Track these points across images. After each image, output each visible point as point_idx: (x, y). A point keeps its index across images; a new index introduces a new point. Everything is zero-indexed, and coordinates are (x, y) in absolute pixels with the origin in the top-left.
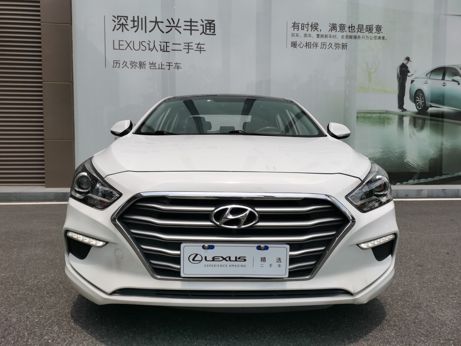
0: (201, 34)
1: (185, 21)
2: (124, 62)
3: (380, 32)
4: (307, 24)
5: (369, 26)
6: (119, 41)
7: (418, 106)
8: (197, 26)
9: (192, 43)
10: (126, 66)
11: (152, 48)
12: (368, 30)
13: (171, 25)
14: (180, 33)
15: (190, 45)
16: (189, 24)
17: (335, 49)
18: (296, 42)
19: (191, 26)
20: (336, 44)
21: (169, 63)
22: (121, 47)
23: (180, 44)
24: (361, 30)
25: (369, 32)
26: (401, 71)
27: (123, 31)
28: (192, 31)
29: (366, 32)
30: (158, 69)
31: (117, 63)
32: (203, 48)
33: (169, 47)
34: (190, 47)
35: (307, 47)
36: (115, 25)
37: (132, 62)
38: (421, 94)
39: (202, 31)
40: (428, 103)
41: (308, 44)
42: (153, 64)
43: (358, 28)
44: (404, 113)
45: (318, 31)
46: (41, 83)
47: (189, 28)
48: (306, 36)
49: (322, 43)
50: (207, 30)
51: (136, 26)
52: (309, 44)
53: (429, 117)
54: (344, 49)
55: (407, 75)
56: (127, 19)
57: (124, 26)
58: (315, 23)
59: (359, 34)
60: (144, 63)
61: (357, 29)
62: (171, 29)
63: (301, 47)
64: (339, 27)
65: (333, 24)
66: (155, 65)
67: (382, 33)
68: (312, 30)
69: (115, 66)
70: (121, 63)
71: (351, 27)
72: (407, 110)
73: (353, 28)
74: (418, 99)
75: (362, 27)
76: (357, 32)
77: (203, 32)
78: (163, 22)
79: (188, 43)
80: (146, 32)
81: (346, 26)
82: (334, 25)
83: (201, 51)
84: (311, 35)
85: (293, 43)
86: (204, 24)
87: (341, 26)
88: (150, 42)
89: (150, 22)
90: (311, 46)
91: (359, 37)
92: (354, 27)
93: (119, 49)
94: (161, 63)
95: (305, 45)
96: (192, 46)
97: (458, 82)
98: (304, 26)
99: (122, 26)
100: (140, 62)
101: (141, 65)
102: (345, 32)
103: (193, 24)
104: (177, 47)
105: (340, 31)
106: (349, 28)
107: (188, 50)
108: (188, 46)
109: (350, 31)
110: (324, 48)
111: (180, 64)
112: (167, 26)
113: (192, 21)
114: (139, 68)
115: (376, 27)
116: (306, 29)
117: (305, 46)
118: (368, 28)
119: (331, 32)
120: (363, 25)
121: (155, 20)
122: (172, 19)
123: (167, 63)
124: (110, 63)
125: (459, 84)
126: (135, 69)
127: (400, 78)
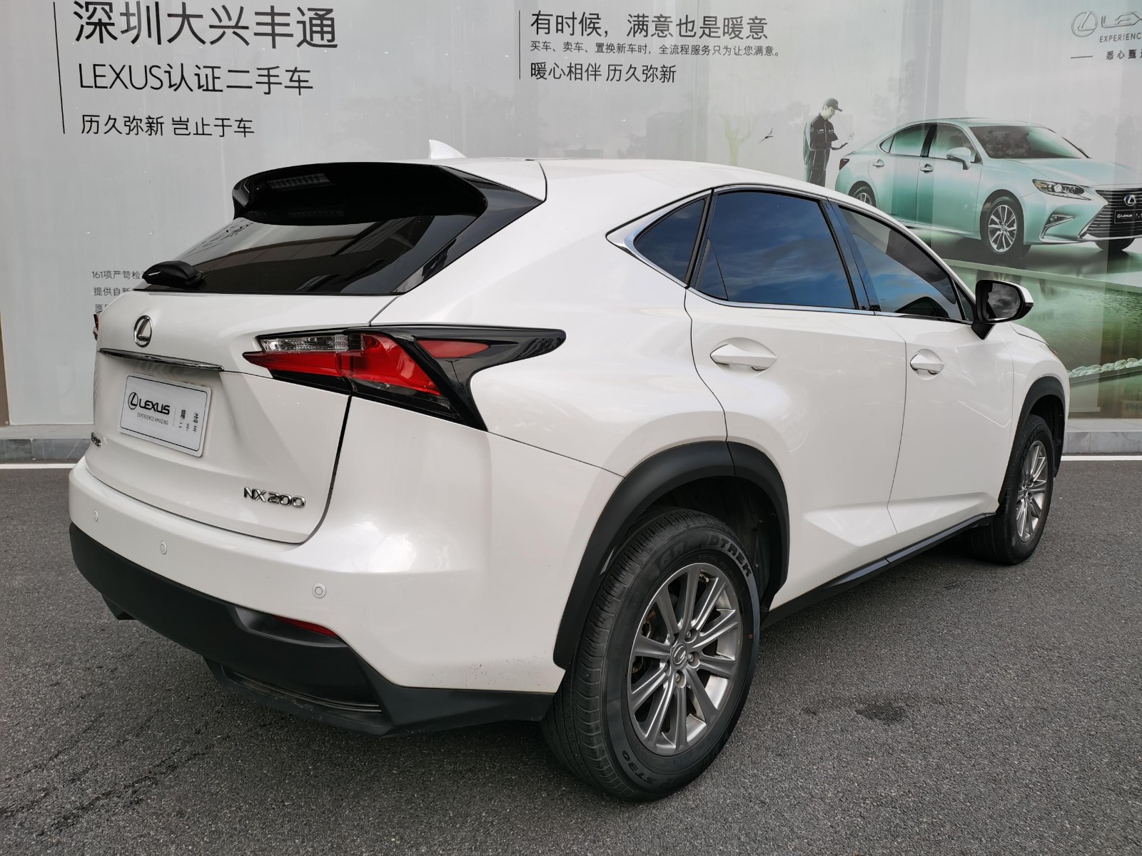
0: (299, 45)
1: (257, 14)
2: (110, 118)
3: (760, 34)
4: (572, 16)
5: (732, 19)
6: (95, 65)
8: (288, 25)
9: (278, 67)
10: (114, 128)
11: (178, 84)
12: (730, 30)
13: (222, 24)
14: (247, 43)
15: (272, 72)
16: (268, 19)
17: (645, 81)
18: (543, 65)
19: (273, 24)
20: (645, 68)
21: (223, 119)
22: (100, 82)
24: (712, 30)
25: (733, 35)
26: (814, 135)
27: (102, 41)
28: (277, 38)
29: (724, 35)
30: (194, 134)
31: (91, 121)
32: (307, 81)
33: (219, 78)
34: (272, 80)
35: (573, 76)
36: (82, 26)
37: (129, 118)
38: (866, 194)
39: (302, 38)
41: (573, 69)
42: (180, 123)
43: (703, 26)
45: (600, 35)
47: (268, 29)
48: (568, 48)
49: (609, 66)
50: (314, 35)
51: (135, 28)
52: (576, 69)
54: (666, 80)
55: (830, 145)
56: (111, 11)
57: (103, 28)
58: (590, 14)
59: (706, 41)
60: (159, 120)
61: (701, 28)
62: (224, 33)
63: (557, 76)
64: (655, 23)
65: (638, 16)
66: (187, 125)
67: (766, 37)
68: (584, 32)
69: (87, 130)
70: (103, 120)
71: (685, 23)
73: (690, 26)
75: (714, 23)
76: (700, 37)
77: (305, 40)
78: (201, 16)
79: (268, 69)
80: (159, 42)
81: (672, 22)
82: (641, 19)
83: (302, 90)
84: (580, 45)
85: (537, 67)
86: (306, 19)
87: (660, 21)
88: (171, 67)
89: (170, 15)
90: (581, 74)
91: (706, 49)
92: (693, 22)
93: (96, 87)
94: (202, 119)
95: (567, 71)
96: (278, 76)
97: (963, 162)
98: (562, 23)
99: (98, 28)
100: (150, 118)
101: (153, 125)
102: (669, 35)
103: (278, 19)
104: (239, 79)
105: (656, 35)
106: (680, 25)
107: (267, 85)
108: (268, 77)
109: (683, 33)
110: (615, 79)
111: (250, 123)
112: (211, 27)
113: (275, 11)
114: (146, 132)
115: (751, 21)
116: (567, 30)
117: (566, 74)
118: (730, 26)
119: (634, 36)
120: (716, 17)
121: (181, 13)
122: (224, 7)
123: (216, 119)
124: (75, 123)
125: (965, 167)
126: (137, 134)
127: (812, 153)
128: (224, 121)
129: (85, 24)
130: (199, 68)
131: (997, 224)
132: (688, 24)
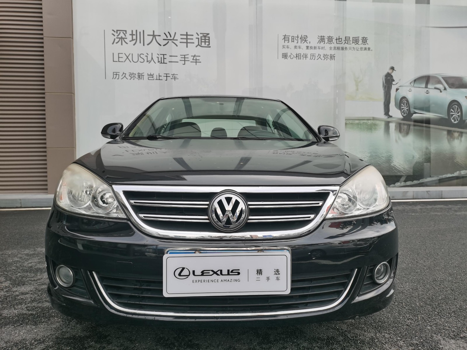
0: (196, 47)
1: (181, 35)
2: (124, 73)
3: (366, 43)
4: (297, 36)
5: (355, 37)
6: (119, 54)
7: (403, 112)
8: (192, 39)
9: (188, 55)
10: (125, 77)
11: (150, 60)
12: (355, 42)
13: (168, 39)
14: (177, 46)
15: (186, 56)
16: (185, 37)
17: (324, 60)
18: (286, 54)
19: (187, 39)
20: (324, 55)
21: (167, 74)
22: (121, 60)
23: (177, 56)
24: (348, 41)
25: (356, 43)
26: (385, 79)
27: (122, 44)
28: (188, 44)
29: (353, 43)
30: (156, 80)
31: (116, 74)
32: (199, 60)
33: (166, 59)
34: (186, 59)
35: (298, 58)
36: (115, 39)
37: (131, 73)
38: (406, 101)
39: (197, 44)
40: (412, 110)
41: (298, 56)
42: (151, 75)
44: (390, 119)
45: (307, 43)
46: (44, 93)
47: (185, 41)
48: (296, 48)
49: (311, 54)
50: (202, 43)
51: (134, 40)
52: (299, 55)
53: (412, 123)
54: (332, 60)
55: (392, 83)
56: (126, 33)
57: (123, 40)
58: (304, 36)
59: (346, 45)
60: (143, 74)
61: (344, 41)
62: (168, 42)
63: (292, 58)
64: (327, 39)
65: (321, 36)
66: (153, 76)
67: (368, 44)
68: (302, 42)
69: (114, 77)
70: (121, 74)
71: (339, 39)
72: (393, 116)
73: (340, 40)
74: (402, 106)
75: (349, 39)
76: (344, 44)
77: (199, 45)
78: (160, 36)
79: (185, 55)
80: (144, 45)
81: (333, 38)
83: (197, 63)
84: (300, 47)
85: (284, 54)
86: (199, 37)
87: (329, 38)
88: (148, 54)
89: (148, 35)
90: (301, 57)
91: (346, 48)
92: (341, 38)
93: (119, 61)
94: (159, 74)
95: (295, 56)
96: (188, 58)
97: (440, 90)
98: (294, 39)
99: (121, 40)
100: (139, 73)
101: (140, 76)
102: (333, 43)
103: (189, 37)
104: (173, 59)
105: (328, 43)
106: (337, 39)
107: (184, 61)
108: (184, 58)
109: (338, 42)
110: (313, 59)
111: (177, 75)
112: (164, 39)
113: (188, 34)
114: (137, 79)
115: (362, 38)
116: (296, 41)
117: (295, 57)
118: (355, 40)
119: (320, 43)
120: (350, 37)
121: (152, 34)
122: (169, 32)
123: (164, 74)
124: (110, 75)
125: (441, 92)
126: (134, 79)
127: (385, 86)
128: (167, 75)
129: (116, 38)
130: (159, 55)
131: (452, 112)
132: (340, 39)
